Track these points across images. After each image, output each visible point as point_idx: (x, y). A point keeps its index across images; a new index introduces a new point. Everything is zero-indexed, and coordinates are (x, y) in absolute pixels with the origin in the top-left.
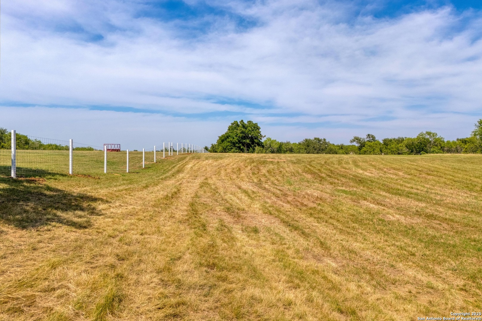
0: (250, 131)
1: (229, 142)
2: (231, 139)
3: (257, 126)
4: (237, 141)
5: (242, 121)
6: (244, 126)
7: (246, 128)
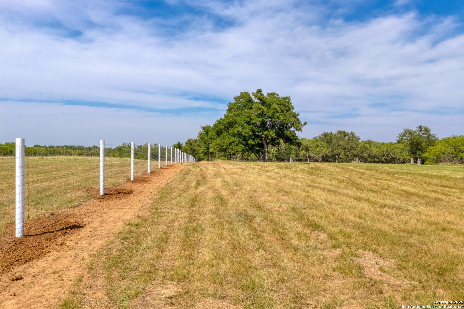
0: (277, 112)
1: (234, 135)
2: (240, 129)
3: (288, 103)
4: (251, 133)
5: (259, 91)
6: (263, 101)
7: (269, 106)
